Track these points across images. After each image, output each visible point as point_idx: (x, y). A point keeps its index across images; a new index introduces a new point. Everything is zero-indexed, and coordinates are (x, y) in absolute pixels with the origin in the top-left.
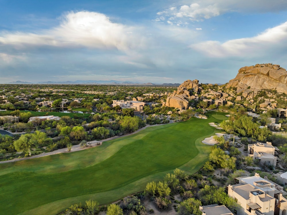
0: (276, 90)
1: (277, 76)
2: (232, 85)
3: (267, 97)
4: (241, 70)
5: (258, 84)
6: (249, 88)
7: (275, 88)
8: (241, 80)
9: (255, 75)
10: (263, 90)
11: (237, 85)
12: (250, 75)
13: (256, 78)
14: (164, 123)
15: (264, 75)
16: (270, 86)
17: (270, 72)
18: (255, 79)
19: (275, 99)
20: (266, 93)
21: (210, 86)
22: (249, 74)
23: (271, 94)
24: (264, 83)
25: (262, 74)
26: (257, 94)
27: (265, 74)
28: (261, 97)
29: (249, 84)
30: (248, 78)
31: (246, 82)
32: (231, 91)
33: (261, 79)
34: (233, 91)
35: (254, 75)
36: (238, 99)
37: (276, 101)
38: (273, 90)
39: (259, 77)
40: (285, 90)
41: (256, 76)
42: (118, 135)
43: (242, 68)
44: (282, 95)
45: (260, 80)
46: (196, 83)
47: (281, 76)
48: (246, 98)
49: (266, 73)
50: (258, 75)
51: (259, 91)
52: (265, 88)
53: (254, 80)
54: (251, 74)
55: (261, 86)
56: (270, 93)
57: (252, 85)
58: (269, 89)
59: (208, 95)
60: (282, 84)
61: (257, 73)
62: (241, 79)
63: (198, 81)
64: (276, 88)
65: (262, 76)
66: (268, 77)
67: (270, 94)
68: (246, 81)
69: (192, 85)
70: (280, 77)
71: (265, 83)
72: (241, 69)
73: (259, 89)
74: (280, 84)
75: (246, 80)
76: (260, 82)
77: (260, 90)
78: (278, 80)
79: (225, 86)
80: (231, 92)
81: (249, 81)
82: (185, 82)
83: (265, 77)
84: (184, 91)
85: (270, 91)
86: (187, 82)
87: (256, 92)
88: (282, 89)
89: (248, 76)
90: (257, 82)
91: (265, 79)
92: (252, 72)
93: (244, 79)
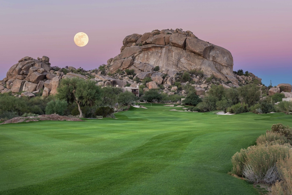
0: (201, 70)
1: (200, 48)
4: (128, 40)
5: (171, 63)
6: (157, 69)
7: (198, 67)
8: (137, 58)
10: (183, 72)
11: (130, 66)
15: (178, 46)
17: (187, 42)
18: (163, 54)
22: (150, 46)
23: (198, 77)
24: (181, 59)
25: (174, 45)
29: (154, 63)
30: (149, 53)
31: (147, 61)
34: (130, 76)
35: (160, 48)
36: (152, 86)
38: (197, 71)
39: (169, 50)
40: (213, 71)
41: (164, 50)
45: (172, 54)
47: (206, 48)
48: (162, 85)
49: (182, 44)
50: (166, 46)
53: (163, 56)
54: (154, 45)
55: (177, 66)
57: (162, 65)
60: (207, 61)
61: (164, 43)
62: (135, 55)
64: (200, 68)
65: (174, 48)
67: (196, 77)
68: (148, 59)
71: (183, 60)
72: (126, 39)
73: (175, 70)
74: (204, 62)
75: (146, 56)
76: (174, 59)
78: (202, 54)
81: (152, 59)
83: (180, 50)
87: (172, 76)
88: (209, 69)
89: (148, 49)
90: (168, 59)
91: (181, 53)
92: (155, 42)
93: (141, 55)
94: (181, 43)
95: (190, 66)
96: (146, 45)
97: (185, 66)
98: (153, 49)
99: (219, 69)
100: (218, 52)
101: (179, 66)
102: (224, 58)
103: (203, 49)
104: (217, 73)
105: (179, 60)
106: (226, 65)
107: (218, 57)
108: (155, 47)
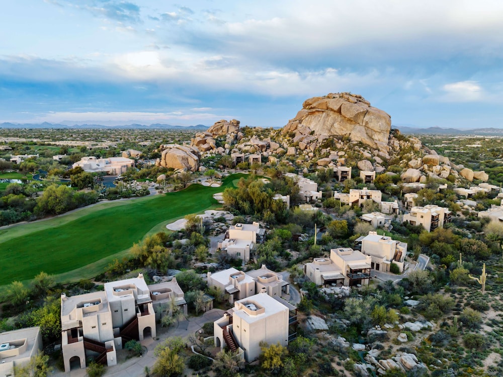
0: (350, 136)
1: (351, 113)
2: (289, 129)
3: (335, 149)
5: (325, 127)
6: (312, 133)
7: (348, 132)
8: (304, 121)
9: (323, 112)
10: (331, 137)
11: (296, 128)
12: (316, 111)
13: (324, 117)
14: (138, 196)
15: (335, 111)
16: (343, 130)
17: (342, 108)
18: (322, 118)
19: (346, 152)
20: (335, 142)
21: (257, 131)
22: (314, 110)
23: (342, 143)
25: (332, 110)
26: (322, 143)
27: (335, 109)
28: (327, 148)
29: (313, 127)
30: (313, 117)
31: (310, 124)
32: (286, 138)
33: (330, 118)
34: (289, 138)
35: (321, 112)
36: (289, 152)
37: (346, 155)
38: (346, 136)
39: (328, 115)
40: (362, 137)
41: (324, 114)
42: (27, 220)
43: (308, 100)
44: (357, 145)
46: (234, 126)
47: (358, 114)
48: (302, 151)
49: (338, 109)
50: (326, 111)
51: (325, 139)
52: (335, 134)
53: (321, 120)
54: (317, 109)
55: (330, 131)
56: (340, 141)
57: (317, 129)
58: (340, 134)
59: (245, 146)
60: (359, 126)
61: (326, 108)
62: (303, 118)
63: (238, 123)
64: (350, 134)
65: (331, 113)
66: (340, 116)
67: (340, 143)
69: (227, 128)
70: (357, 116)
71: (336, 125)
72: (306, 102)
73: (326, 134)
74: (356, 127)
75: (310, 119)
76: (329, 123)
77: (328, 138)
78: (352, 119)
79: (281, 131)
80: (286, 140)
81: (313, 122)
82: (216, 124)
83: (336, 116)
84: (205, 139)
85: (342, 138)
86: (218, 124)
87: (320, 140)
88: (359, 135)
89: (312, 113)
90: (324, 124)
91: (336, 118)
92: (319, 106)
93: (307, 118)
94: (336, 108)
95: (342, 131)
96: (312, 110)
97: (337, 131)
98: (317, 113)
99: (370, 135)
100: (373, 117)
101: (331, 130)
102: (377, 123)
103: (354, 115)
104: (367, 140)
105: (332, 126)
106: (379, 131)
107: (371, 122)
108: (318, 111)
